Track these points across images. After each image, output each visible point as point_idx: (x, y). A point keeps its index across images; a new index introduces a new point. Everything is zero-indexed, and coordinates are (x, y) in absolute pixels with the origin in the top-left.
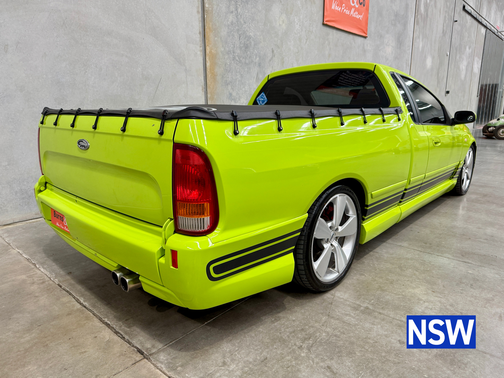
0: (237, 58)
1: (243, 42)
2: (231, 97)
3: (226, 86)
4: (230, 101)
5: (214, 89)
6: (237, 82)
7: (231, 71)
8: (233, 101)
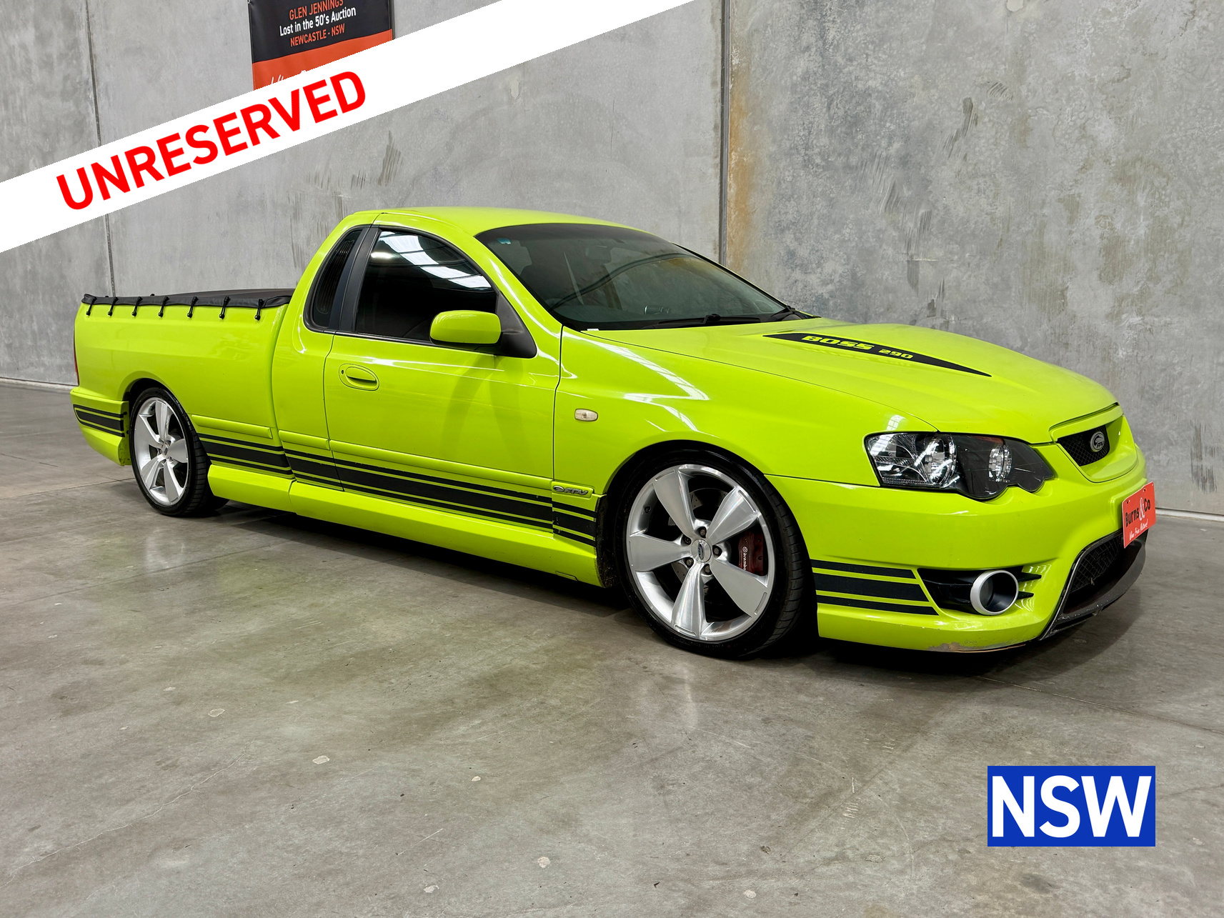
0: (818, 160)
1: (841, 113)
2: (790, 261)
3: (779, 235)
4: (790, 270)
5: (744, 246)
6: (816, 221)
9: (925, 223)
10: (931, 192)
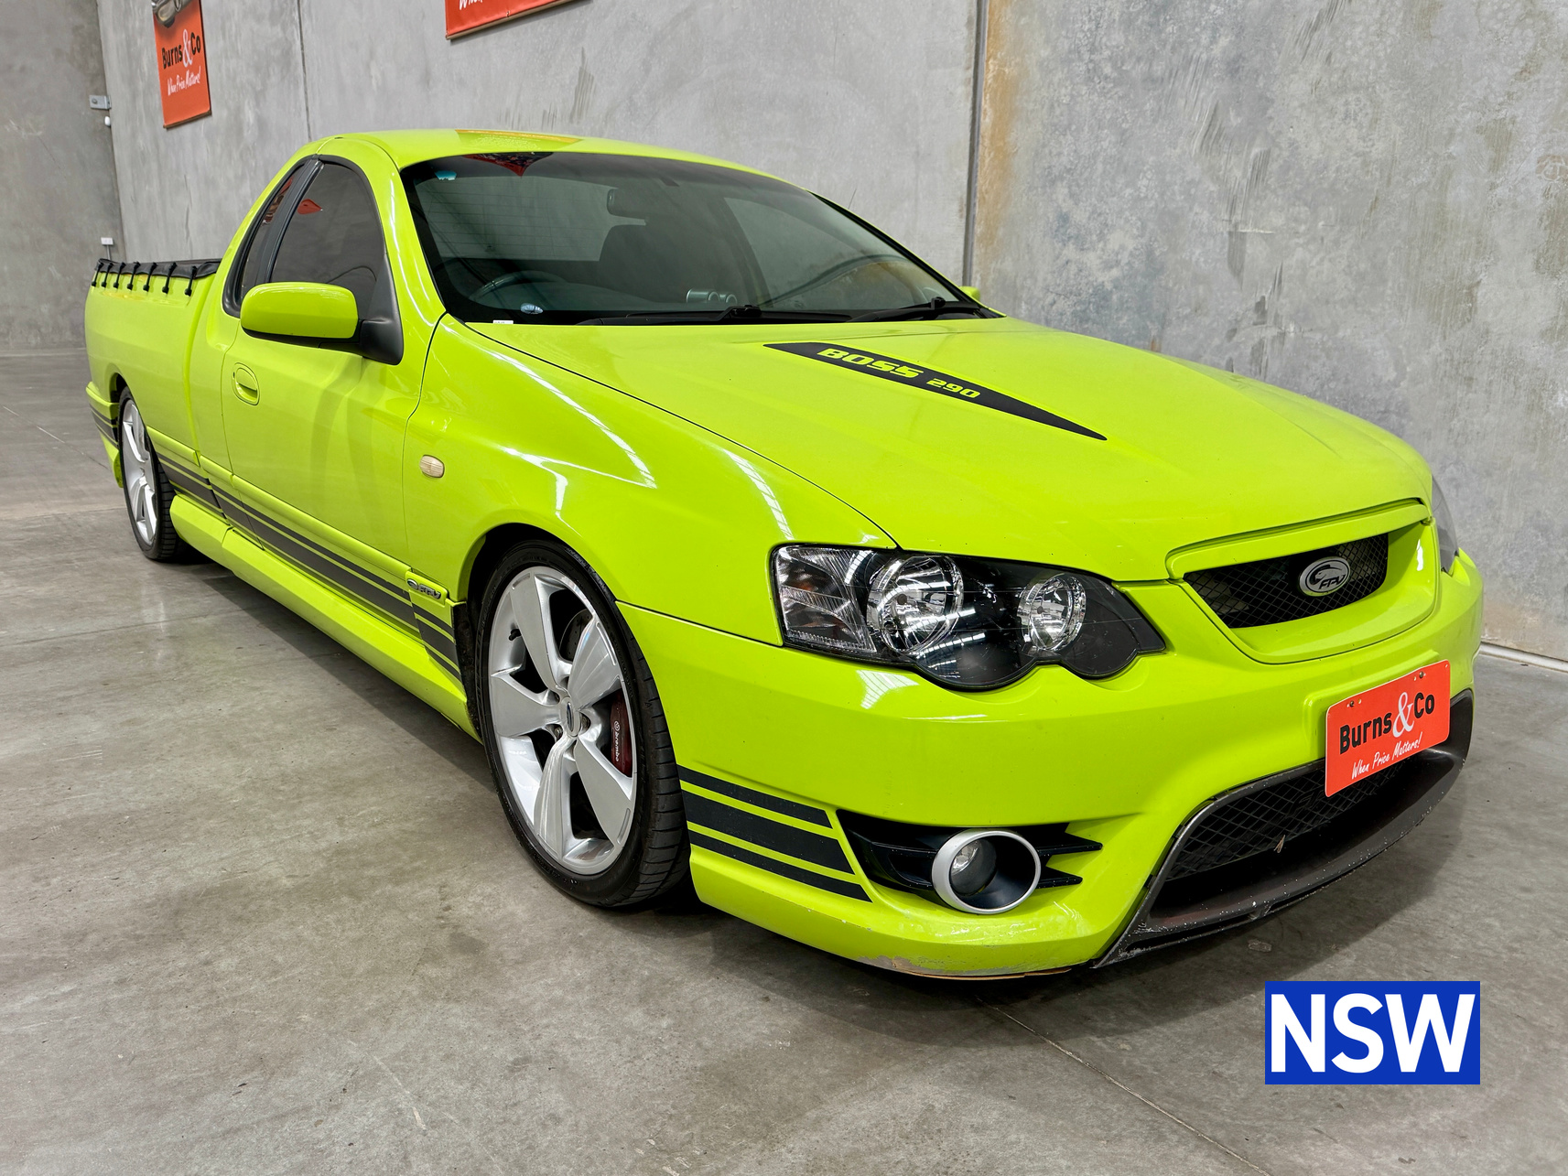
0: (1108, 70)
2: (1062, 230)
3: (1048, 190)
4: (1060, 244)
5: (999, 206)
6: (1100, 167)
7: (1074, 127)
8: (1071, 246)
9: (1259, 171)
10: (1271, 118)
